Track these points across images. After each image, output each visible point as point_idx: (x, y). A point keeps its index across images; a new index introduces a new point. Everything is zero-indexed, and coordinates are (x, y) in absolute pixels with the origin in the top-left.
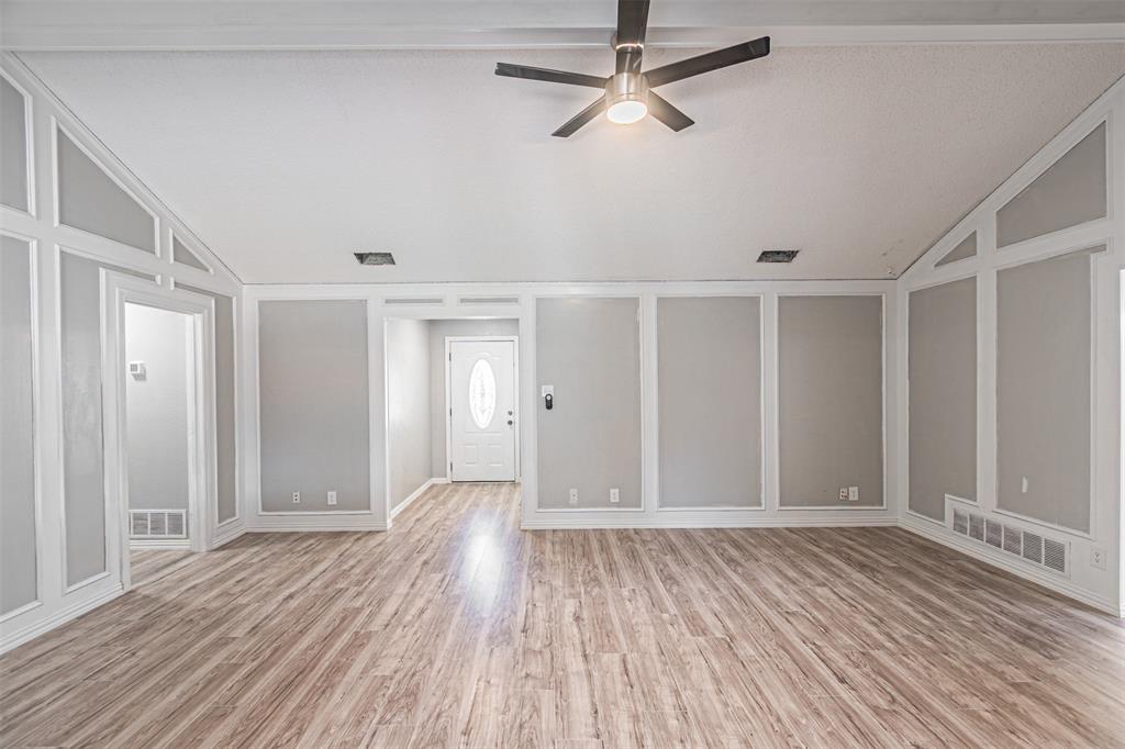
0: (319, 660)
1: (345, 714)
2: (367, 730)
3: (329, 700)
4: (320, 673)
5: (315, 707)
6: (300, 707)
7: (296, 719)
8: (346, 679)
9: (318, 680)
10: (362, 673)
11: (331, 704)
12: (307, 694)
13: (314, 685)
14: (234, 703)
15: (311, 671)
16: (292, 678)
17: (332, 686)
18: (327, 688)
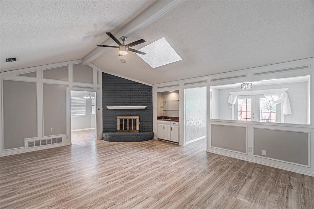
0: (173, 194)
1: (175, 177)
2: (172, 174)
3: (176, 181)
4: (175, 190)
5: (179, 181)
6: (182, 183)
7: (184, 181)
8: (170, 185)
9: (176, 187)
10: (166, 184)
11: (176, 180)
12: (180, 185)
13: (178, 186)
14: (197, 191)
15: (177, 191)
16: (182, 191)
17: (174, 184)
18: (175, 185)
